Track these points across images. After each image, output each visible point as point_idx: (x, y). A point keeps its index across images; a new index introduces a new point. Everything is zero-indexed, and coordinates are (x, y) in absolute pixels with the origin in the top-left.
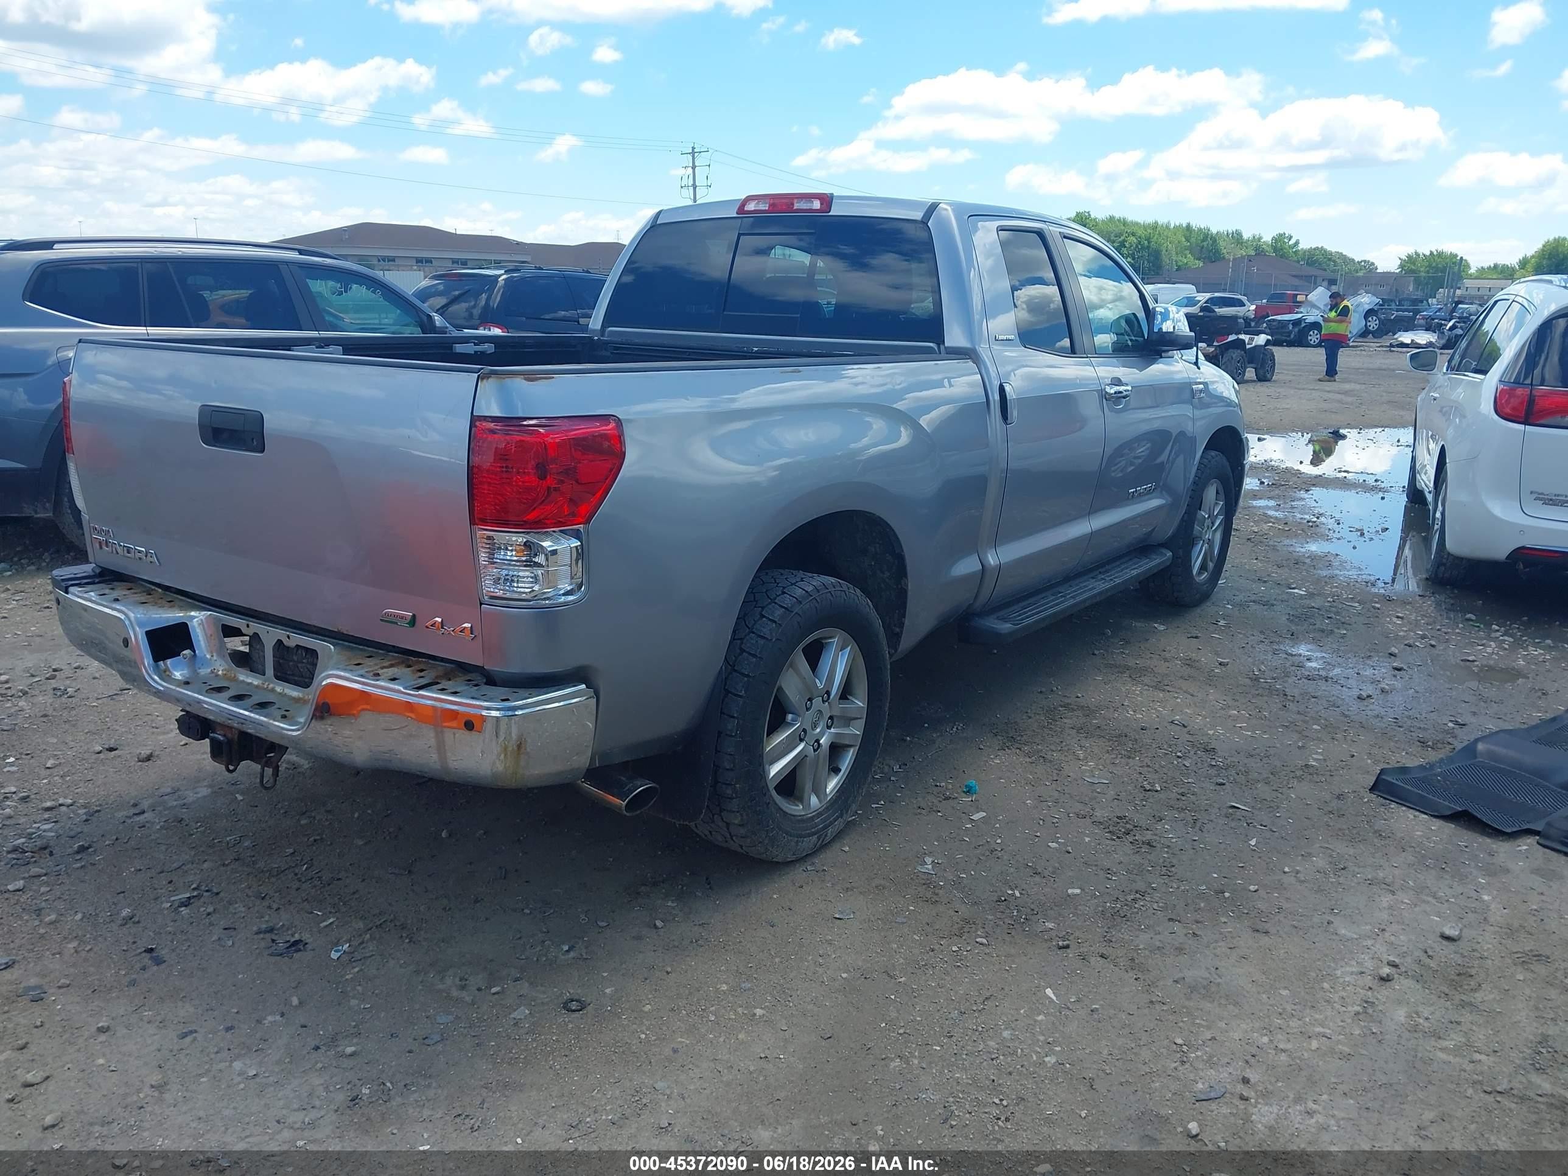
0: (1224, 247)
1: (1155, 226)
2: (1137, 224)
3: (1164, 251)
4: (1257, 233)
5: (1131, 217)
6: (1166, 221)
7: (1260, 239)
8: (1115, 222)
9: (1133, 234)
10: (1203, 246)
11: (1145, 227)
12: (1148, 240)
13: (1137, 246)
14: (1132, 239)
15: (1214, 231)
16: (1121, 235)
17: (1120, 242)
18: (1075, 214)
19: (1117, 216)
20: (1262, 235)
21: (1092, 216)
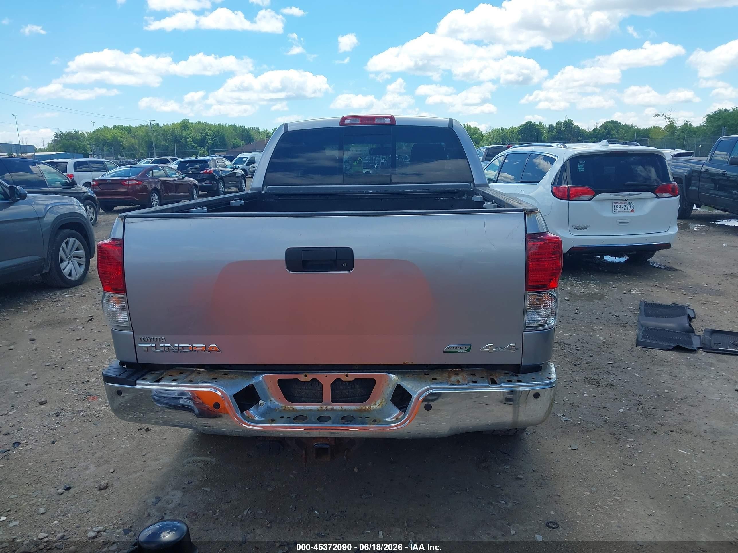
0: (254, 135)
1: (220, 125)
2: (211, 125)
3: (226, 137)
4: (265, 128)
5: (209, 122)
6: (225, 123)
7: (267, 130)
8: (200, 124)
9: (211, 130)
10: (243, 134)
11: (215, 126)
12: (218, 132)
13: (213, 135)
14: (210, 132)
15: (247, 127)
16: (204, 131)
17: (205, 133)
18: (181, 121)
19: (201, 121)
20: (267, 129)
21: (190, 122)
